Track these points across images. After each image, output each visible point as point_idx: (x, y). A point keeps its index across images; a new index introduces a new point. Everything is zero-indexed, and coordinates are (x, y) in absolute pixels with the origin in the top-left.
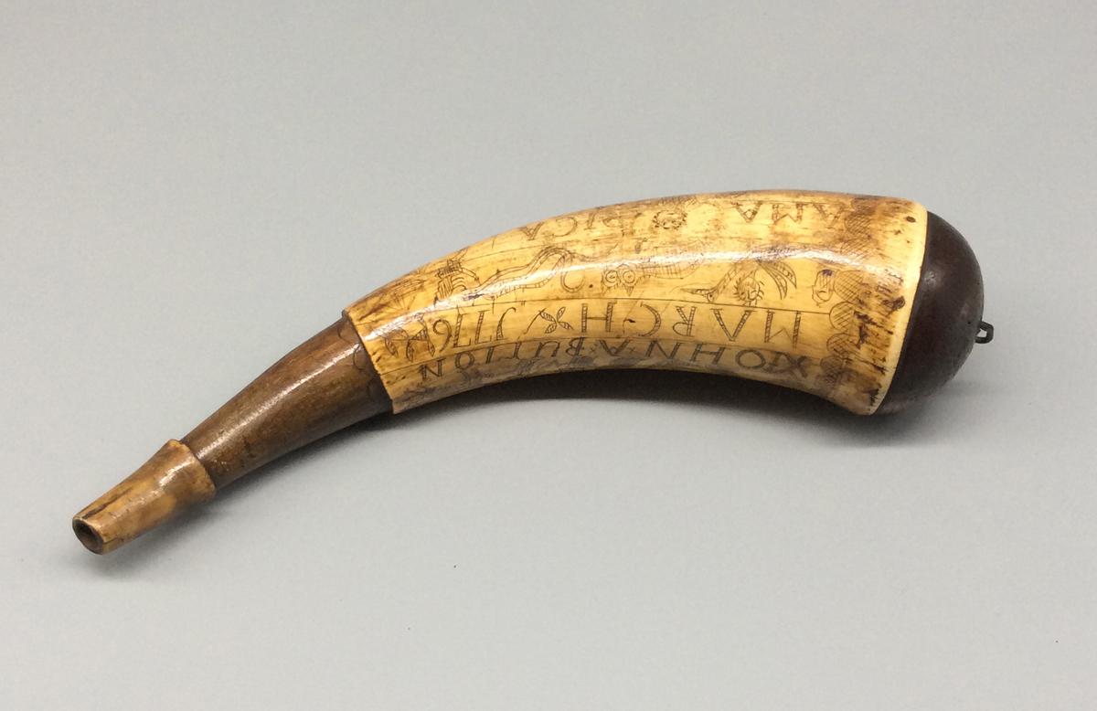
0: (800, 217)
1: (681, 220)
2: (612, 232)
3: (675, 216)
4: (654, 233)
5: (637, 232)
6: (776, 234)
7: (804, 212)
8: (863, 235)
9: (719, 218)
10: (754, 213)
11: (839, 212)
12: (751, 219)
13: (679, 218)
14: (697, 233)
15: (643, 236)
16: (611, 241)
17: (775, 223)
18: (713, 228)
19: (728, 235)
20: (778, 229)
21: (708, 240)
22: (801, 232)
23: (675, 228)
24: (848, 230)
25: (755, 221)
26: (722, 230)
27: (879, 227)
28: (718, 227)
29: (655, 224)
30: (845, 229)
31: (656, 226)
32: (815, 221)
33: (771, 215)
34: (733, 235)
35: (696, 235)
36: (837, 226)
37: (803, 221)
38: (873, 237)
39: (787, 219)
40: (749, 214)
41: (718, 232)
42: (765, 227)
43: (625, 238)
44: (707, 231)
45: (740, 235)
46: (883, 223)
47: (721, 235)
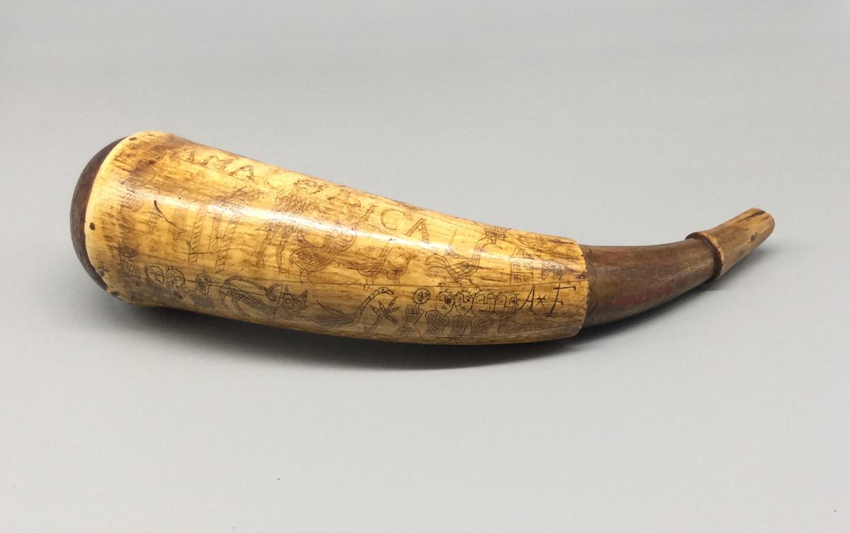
2: (358, 196)
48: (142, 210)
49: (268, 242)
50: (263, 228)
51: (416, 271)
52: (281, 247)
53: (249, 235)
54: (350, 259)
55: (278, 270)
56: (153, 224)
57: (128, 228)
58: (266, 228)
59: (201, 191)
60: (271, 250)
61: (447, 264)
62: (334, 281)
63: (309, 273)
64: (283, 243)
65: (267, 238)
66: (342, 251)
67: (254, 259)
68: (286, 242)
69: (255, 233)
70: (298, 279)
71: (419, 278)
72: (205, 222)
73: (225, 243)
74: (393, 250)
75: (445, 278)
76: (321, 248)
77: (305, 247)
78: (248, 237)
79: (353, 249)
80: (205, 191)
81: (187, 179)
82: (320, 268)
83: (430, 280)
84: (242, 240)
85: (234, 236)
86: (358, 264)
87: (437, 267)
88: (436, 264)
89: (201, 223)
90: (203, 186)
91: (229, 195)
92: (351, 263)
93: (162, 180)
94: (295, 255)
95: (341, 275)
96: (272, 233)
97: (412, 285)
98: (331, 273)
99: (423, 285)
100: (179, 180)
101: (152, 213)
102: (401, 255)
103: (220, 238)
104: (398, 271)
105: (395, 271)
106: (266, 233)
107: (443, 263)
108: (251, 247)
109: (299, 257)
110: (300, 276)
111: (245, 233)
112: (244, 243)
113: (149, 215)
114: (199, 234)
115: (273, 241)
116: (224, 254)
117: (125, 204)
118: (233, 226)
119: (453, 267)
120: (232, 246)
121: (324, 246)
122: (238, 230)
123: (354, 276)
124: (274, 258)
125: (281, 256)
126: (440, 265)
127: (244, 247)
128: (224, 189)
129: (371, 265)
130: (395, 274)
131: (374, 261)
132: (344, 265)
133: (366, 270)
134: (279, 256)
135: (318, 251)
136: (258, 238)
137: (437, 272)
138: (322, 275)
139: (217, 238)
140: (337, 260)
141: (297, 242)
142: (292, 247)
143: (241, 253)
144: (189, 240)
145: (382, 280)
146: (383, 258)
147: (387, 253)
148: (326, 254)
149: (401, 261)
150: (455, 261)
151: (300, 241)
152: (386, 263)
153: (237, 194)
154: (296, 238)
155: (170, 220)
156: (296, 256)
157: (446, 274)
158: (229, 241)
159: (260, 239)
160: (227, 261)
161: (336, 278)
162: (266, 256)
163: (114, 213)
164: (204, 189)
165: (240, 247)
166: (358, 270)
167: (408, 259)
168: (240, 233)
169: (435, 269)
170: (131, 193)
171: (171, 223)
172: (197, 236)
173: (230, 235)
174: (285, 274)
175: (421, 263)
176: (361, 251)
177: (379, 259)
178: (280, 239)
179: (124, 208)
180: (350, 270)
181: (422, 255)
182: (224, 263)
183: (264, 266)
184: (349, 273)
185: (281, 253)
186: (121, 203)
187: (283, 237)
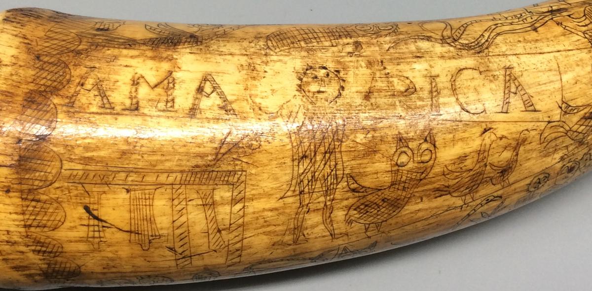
0: (135, 83)
1: (305, 79)
2: (399, 67)
3: (314, 87)
4: (339, 62)
5: (363, 64)
6: (170, 59)
7: (127, 93)
8: (46, 59)
9: (250, 83)
10: (200, 90)
11: (77, 93)
12: (205, 80)
13: (308, 83)
14: (280, 61)
15: (353, 59)
16: (397, 55)
17: (170, 73)
18: (258, 67)
19: (236, 58)
20: (166, 66)
21: (263, 52)
22: (133, 62)
23: (311, 68)
24: (67, 66)
25: (199, 76)
26: (244, 63)
27: (21, 71)
28: (252, 68)
29: (341, 74)
30: (71, 67)
31: (338, 71)
32: (114, 77)
33: (177, 86)
34: (229, 57)
35: (281, 58)
36: (82, 70)
37: (130, 76)
38: (32, 57)
39: (153, 81)
40: (208, 88)
41: (251, 61)
42: (184, 68)
43: (379, 58)
44: (267, 63)
45: (219, 59)
46: (14, 77)
47: (245, 58)
48: (67, 224)
49: (305, 209)
50: (289, 193)
51: (529, 159)
52: (328, 210)
53: (271, 210)
54: (436, 185)
55: (330, 237)
56: (97, 240)
57: (51, 252)
58: (294, 191)
59: (159, 167)
60: (314, 219)
61: (568, 128)
62: (417, 219)
63: (378, 226)
64: (328, 203)
65: (301, 205)
66: (421, 180)
67: (288, 238)
68: (333, 200)
69: (279, 204)
70: (364, 235)
71: (534, 165)
72: (190, 217)
73: (235, 233)
74: (494, 145)
75: (567, 147)
76: (390, 187)
77: (364, 196)
78: (270, 214)
79: (437, 169)
80: (168, 165)
81: (124, 153)
82: (395, 213)
83: (549, 159)
84: (261, 221)
85: (247, 219)
86: (448, 187)
87: (556, 138)
88: (553, 136)
89: (183, 219)
90: (159, 158)
91: (210, 158)
92: (438, 190)
93: (80, 167)
94: (352, 212)
95: (427, 210)
96: (306, 196)
97: (526, 178)
98: (412, 213)
99: (541, 170)
100: (113, 159)
101: (88, 225)
102: (505, 148)
103: (224, 230)
104: (505, 170)
105: (501, 172)
106: (298, 197)
107: (561, 130)
108: (279, 225)
109: (359, 213)
110: (365, 232)
111: (264, 210)
112: (267, 224)
113: (85, 228)
114: (186, 234)
115: (312, 206)
116: (238, 245)
117: (29, 223)
118: (239, 206)
119: (575, 128)
120: (248, 234)
121: (393, 184)
122: (250, 210)
123: (447, 203)
124: (322, 227)
125: (331, 221)
126: (560, 134)
127: (269, 229)
128: (197, 150)
129: (467, 180)
130: (503, 175)
131: (472, 173)
132: (428, 196)
133: (462, 189)
134: (328, 220)
135: (387, 194)
136: (287, 211)
137: (556, 145)
138: (399, 220)
139: (219, 231)
140: (417, 194)
141: (350, 194)
142: (345, 203)
143: (264, 237)
144: (170, 245)
145: (486, 190)
146: (482, 164)
147: (486, 154)
148: (399, 192)
149: (507, 155)
150: (575, 118)
151: (354, 190)
152: (488, 167)
153: (223, 151)
154: (347, 189)
155: (127, 228)
156: (355, 212)
157: (568, 141)
158: (241, 229)
159: (291, 211)
160: (244, 253)
161: (420, 214)
162: (307, 229)
163: (15, 238)
164: (162, 162)
165: (260, 231)
166: (450, 193)
167: (516, 149)
168: (254, 213)
169: (553, 144)
170: (34, 203)
171: (130, 232)
172: (185, 237)
173: (241, 221)
174: (341, 239)
175: (534, 145)
176: (450, 168)
177: (478, 166)
178: (322, 199)
179: (32, 229)
180: (438, 199)
181: (533, 133)
182: (240, 256)
183: (307, 240)
184: (439, 202)
185: (330, 216)
186: (23, 223)
187: (326, 195)
